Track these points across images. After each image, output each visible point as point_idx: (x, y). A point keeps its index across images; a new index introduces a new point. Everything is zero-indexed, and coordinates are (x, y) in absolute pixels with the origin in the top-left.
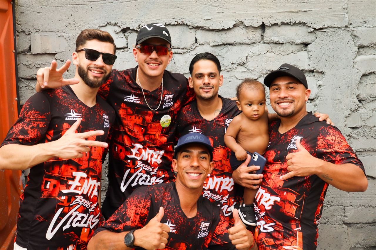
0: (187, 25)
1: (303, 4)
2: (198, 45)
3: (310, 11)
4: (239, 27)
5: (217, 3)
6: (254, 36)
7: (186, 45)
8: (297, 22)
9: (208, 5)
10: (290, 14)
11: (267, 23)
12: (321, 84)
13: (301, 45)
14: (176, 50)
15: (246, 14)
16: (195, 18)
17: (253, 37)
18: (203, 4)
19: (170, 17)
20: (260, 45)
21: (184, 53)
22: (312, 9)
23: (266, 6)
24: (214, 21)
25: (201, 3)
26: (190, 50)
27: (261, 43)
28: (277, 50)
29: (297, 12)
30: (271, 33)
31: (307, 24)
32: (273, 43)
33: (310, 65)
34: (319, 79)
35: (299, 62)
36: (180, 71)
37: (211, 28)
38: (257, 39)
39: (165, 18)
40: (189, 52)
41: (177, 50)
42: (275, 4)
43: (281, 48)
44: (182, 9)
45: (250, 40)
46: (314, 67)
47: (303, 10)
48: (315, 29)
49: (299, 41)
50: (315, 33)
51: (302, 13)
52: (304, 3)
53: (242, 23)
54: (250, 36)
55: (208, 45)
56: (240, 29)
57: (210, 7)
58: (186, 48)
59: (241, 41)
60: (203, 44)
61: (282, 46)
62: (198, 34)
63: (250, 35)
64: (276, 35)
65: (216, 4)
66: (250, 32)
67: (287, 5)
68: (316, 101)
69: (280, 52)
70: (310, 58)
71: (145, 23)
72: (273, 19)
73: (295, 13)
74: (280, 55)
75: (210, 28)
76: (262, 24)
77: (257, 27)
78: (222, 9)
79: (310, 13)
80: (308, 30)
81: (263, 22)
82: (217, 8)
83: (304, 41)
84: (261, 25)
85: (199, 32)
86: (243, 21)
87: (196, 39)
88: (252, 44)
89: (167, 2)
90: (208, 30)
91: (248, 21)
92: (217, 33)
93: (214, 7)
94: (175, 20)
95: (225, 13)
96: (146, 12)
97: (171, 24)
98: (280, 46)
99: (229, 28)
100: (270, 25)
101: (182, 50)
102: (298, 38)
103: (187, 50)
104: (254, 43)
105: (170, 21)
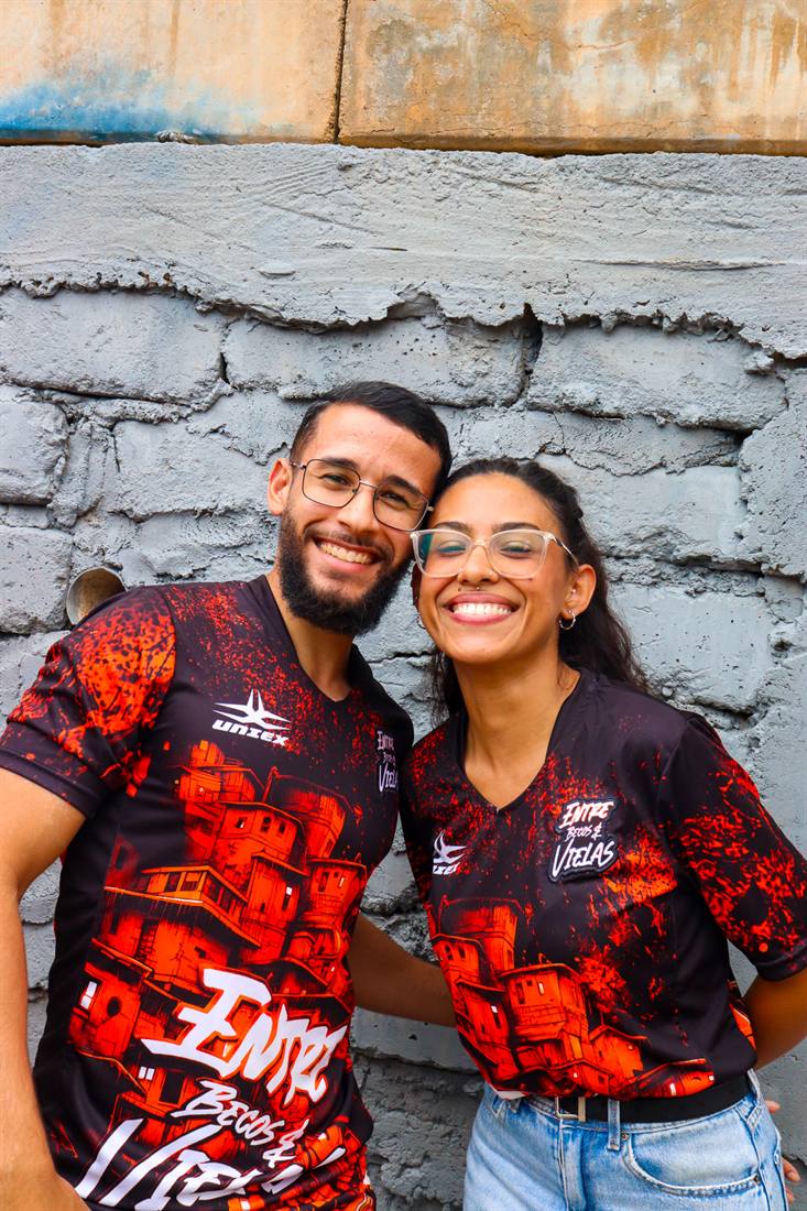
0: (185, 293)
1: (731, 231)
2: (227, 388)
3: (762, 266)
4: (417, 325)
5: (327, 201)
6: (483, 368)
7: (176, 385)
8: (694, 316)
9: (288, 210)
10: (664, 275)
11: (547, 313)
12: (786, 638)
13: (710, 433)
14: (130, 404)
15: (450, 259)
16: (221, 263)
17: (478, 374)
18: (264, 204)
19: (119, 253)
20: (512, 417)
21: (162, 420)
22: (777, 258)
23: (550, 231)
24: (305, 286)
25: (257, 196)
26: (189, 411)
27: (515, 406)
28: (588, 448)
29: (697, 269)
30: (567, 361)
31: (740, 328)
32: (568, 408)
33: (741, 537)
34: (785, 611)
35: (690, 518)
36: (132, 501)
37: (288, 315)
38: (495, 384)
39: (99, 257)
40: (185, 419)
41: (136, 403)
42: (596, 224)
43: (609, 438)
44: (172, 222)
45: (461, 385)
46: (760, 550)
47: (726, 262)
48: (779, 358)
49: (693, 413)
50: (783, 381)
51: (718, 277)
52: (739, 231)
53: (432, 303)
54: (465, 369)
55: (272, 394)
56: (423, 329)
57: (296, 217)
58: (173, 401)
59: (422, 390)
60: (251, 389)
61: (614, 431)
62: (233, 341)
63: (464, 363)
64: (586, 375)
65: (324, 206)
66: (469, 348)
67: (653, 231)
68: (761, 724)
69: (601, 459)
70: (746, 502)
71: (14, 273)
72: (576, 295)
73: (684, 274)
74: (601, 472)
75: (283, 313)
76: (521, 311)
77: (496, 324)
78: (347, 230)
79: (761, 276)
80: (747, 360)
81: (528, 307)
82: (326, 226)
83: (722, 415)
84: (517, 321)
85: (240, 330)
86: (433, 293)
87: (224, 364)
88: (473, 407)
89: (115, 187)
90: (277, 324)
91: (457, 295)
92: (318, 343)
93: (314, 221)
94: (138, 266)
95: (360, 249)
96: (23, 224)
97: (122, 283)
98: (604, 431)
99: (365, 319)
100: (561, 322)
101: (156, 406)
102: (693, 397)
103: (175, 408)
104: (483, 402)
105: (119, 269)
